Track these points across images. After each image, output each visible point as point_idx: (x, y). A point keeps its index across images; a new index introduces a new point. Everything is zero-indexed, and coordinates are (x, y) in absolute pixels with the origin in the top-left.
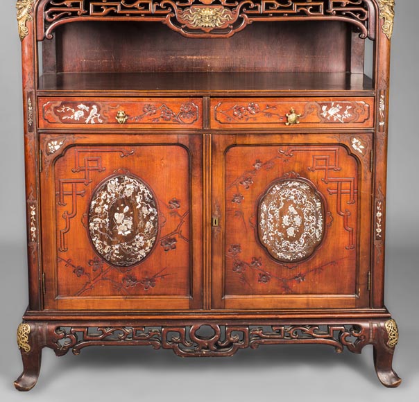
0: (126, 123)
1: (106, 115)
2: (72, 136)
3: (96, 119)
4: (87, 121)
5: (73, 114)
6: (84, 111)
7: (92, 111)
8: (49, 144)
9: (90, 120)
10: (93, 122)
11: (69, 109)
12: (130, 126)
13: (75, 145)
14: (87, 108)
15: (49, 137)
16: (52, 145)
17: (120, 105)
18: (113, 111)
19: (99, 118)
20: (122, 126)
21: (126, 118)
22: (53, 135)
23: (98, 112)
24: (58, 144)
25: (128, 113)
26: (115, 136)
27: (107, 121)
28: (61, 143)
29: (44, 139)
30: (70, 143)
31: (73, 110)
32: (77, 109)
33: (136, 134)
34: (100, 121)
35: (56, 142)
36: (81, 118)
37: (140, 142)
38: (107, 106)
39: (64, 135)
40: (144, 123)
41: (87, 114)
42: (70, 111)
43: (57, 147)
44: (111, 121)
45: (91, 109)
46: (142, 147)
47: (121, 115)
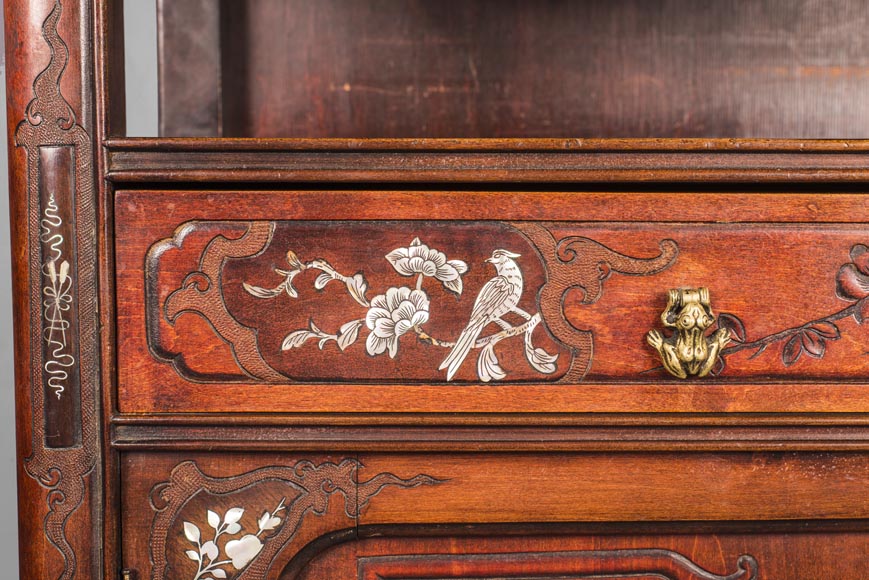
0: (722, 374)
1: (581, 316)
2: (343, 470)
3: (510, 350)
4: (452, 366)
5: (360, 313)
6: (435, 288)
7: (486, 292)
8: (191, 532)
9: (474, 354)
10: (490, 369)
11: (326, 274)
12: (740, 399)
13: (360, 534)
14: (455, 270)
15: (187, 477)
16: (207, 533)
17: (681, 246)
18: (633, 292)
19: (537, 339)
20: (685, 398)
21: (722, 340)
22: (214, 466)
23: (529, 301)
24: (247, 526)
25: (736, 306)
26: (636, 468)
27: (591, 361)
28: (267, 522)
29: (153, 490)
30: (332, 521)
31: (356, 285)
32: (382, 278)
33: (775, 456)
34: (544, 362)
35: (234, 515)
36: (408, 342)
37: (807, 508)
38: (589, 255)
39: (292, 468)
40: (839, 378)
41: (450, 313)
42: (338, 290)
43: (244, 551)
44: (615, 363)
45: (480, 274)
46: (803, 543)
47: (694, 316)
